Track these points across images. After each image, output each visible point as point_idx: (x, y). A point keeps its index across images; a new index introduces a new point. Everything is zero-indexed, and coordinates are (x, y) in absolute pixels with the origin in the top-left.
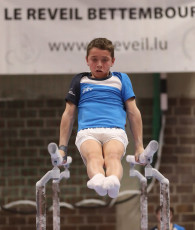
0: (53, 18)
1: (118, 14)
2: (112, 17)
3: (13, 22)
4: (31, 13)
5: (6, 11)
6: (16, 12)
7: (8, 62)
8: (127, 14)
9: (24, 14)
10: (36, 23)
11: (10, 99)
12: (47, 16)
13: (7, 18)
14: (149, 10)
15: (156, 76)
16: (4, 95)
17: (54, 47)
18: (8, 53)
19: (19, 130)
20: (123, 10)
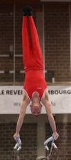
0: (15, 94)
3: (2, 95)
4: (8, 92)
9: (5, 92)
10: (9, 96)
12: (13, 93)
14: (49, 91)
17: (16, 104)
19: (3, 134)
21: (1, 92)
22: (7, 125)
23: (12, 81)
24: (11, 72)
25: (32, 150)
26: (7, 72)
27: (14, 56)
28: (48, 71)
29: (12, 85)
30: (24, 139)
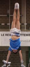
0: (10, 36)
1: (22, 35)
2: (21, 36)
3: (3, 36)
4: (6, 35)
5: (2, 34)
6: (3, 34)
7: (2, 44)
8: (24, 35)
9: (5, 35)
10: (7, 37)
11: (2, 51)
12: (9, 35)
13: (2, 36)
14: (28, 34)
15: (29, 47)
16: (1, 50)
18: (2, 42)
19: (3, 57)
20: (23, 34)
21: (2, 35)
22: (6, 52)
23: (9, 29)
24: (8, 24)
25: (19, 65)
26: (6, 24)
27: (10, 15)
28: (28, 24)
29: (8, 31)
30: (15, 59)
